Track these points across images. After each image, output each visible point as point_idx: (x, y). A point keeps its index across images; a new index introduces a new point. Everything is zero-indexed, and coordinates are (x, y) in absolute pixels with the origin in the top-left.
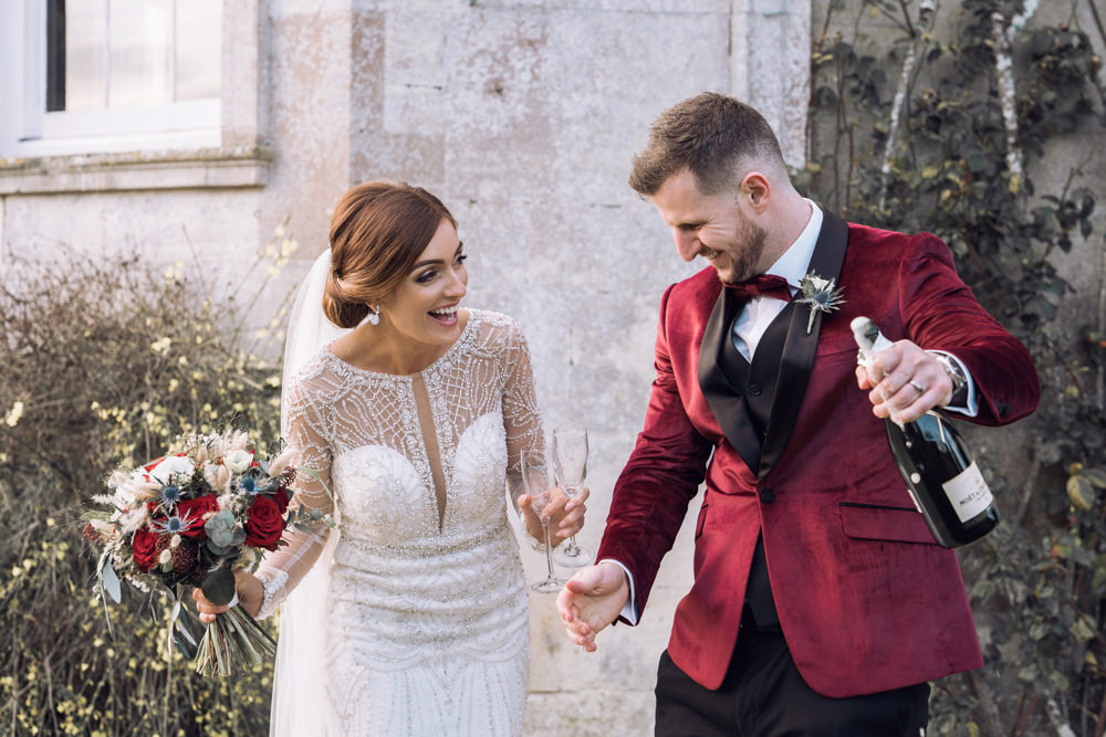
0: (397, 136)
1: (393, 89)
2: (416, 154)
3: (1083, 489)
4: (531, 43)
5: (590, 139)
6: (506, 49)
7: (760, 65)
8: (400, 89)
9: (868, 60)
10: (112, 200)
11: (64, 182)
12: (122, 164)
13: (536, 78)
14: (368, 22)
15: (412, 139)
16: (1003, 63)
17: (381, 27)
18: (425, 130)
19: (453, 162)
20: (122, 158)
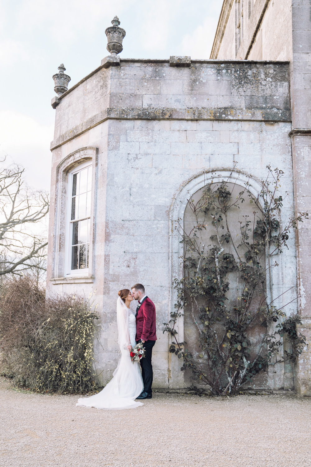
0: (112, 274)
1: (111, 267)
2: (115, 277)
3: (229, 335)
4: (134, 258)
5: (144, 274)
6: (130, 260)
7: (174, 261)
8: (112, 267)
9: (194, 260)
10: (75, 284)
11: (69, 282)
12: (75, 279)
13: (135, 264)
14: (107, 256)
15: (114, 275)
16: (216, 260)
17: (109, 257)
18: (116, 273)
19: (121, 279)
20: (75, 278)
